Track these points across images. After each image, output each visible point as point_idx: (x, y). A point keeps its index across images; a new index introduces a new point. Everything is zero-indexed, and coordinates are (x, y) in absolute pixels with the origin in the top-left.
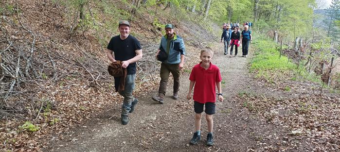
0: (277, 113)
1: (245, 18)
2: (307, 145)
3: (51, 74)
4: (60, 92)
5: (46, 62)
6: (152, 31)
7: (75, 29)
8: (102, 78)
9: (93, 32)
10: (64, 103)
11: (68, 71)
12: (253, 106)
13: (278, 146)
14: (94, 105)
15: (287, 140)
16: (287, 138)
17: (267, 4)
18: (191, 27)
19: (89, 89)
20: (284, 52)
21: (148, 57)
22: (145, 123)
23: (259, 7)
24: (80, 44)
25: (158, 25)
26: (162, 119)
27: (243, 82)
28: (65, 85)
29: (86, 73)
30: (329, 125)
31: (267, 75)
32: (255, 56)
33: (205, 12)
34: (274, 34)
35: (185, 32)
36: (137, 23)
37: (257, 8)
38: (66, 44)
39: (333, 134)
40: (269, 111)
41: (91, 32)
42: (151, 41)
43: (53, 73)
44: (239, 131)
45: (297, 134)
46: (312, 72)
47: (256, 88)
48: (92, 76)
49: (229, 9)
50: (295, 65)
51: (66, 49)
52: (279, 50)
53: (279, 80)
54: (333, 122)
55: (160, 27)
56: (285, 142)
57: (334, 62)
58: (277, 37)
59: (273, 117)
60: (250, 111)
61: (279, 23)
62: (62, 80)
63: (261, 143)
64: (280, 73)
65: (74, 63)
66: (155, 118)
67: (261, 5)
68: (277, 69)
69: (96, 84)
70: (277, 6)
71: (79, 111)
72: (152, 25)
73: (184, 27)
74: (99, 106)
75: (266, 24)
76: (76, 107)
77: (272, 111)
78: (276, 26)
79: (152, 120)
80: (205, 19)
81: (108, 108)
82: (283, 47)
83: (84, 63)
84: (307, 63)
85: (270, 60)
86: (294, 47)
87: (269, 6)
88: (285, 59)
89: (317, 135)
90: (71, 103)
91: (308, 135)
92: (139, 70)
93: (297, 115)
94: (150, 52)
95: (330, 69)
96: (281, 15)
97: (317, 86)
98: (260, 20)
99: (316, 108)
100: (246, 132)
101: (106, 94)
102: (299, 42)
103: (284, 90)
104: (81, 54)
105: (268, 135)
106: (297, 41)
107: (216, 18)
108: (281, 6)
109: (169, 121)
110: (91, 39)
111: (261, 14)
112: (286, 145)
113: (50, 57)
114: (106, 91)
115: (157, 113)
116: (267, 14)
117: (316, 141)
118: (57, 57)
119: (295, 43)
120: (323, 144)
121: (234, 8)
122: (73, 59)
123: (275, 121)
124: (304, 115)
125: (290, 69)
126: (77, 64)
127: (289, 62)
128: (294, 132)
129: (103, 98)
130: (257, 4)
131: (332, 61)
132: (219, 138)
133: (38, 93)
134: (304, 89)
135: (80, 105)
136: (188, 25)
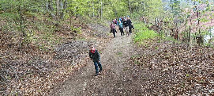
0: (153, 62)
1: (125, 13)
2: (172, 75)
3: (13, 75)
4: (22, 85)
5: (8, 69)
6: (71, 34)
7: (22, 44)
8: (47, 70)
9: (34, 43)
10: (26, 91)
11: (24, 71)
12: (140, 62)
13: (157, 80)
14: (46, 87)
15: (162, 75)
17: (135, 3)
18: (94, 26)
19: (40, 79)
20: (150, 28)
21: (73, 50)
22: (80, 89)
23: (131, 5)
24: (27, 53)
25: (74, 29)
26: (90, 85)
27: (132, 51)
28: (24, 80)
29: (36, 69)
30: (181, 61)
31: (144, 43)
32: (135, 34)
33: (100, 15)
34: (143, 19)
35: (91, 29)
36: (60, 31)
37: (130, 6)
38: (18, 55)
39: (184, 66)
40: (149, 63)
42: (72, 40)
44: (135, 78)
45: (166, 71)
46: (168, 35)
47: (139, 52)
48: (41, 70)
49: (114, 11)
50: (158, 34)
51: (19, 58)
52: (148, 27)
53: (151, 44)
54: (183, 59)
55: (75, 30)
56: (160, 77)
58: (145, 20)
59: (152, 65)
60: (139, 65)
61: (145, 12)
62: (22, 77)
63: (148, 81)
64: (151, 41)
65: (27, 65)
66: (86, 85)
67: (132, 4)
68: (148, 38)
69: (44, 74)
70: (141, 3)
71: (37, 94)
72: (70, 30)
73: (90, 27)
74: (49, 87)
75: (138, 14)
76: (35, 92)
77: (151, 62)
78: (143, 14)
79: (84, 86)
80: (101, 19)
81: (55, 87)
82: (150, 25)
83: (33, 64)
84: (165, 31)
85: (144, 34)
86: (156, 23)
87: (136, 4)
88: (152, 32)
89: (176, 68)
90: (31, 90)
91: (172, 70)
92: (69, 59)
93: (164, 61)
94: (73, 46)
95: (177, 31)
96: (144, 7)
97: (172, 42)
98: (134, 13)
99: (173, 54)
100: (139, 78)
101: (52, 79)
102: (158, 20)
103: (155, 49)
104: (29, 58)
105: (151, 76)
106: (156, 20)
107: (108, 18)
108: (143, 2)
109: (94, 84)
110: (33, 48)
111: (133, 9)
112: (161, 78)
113: (10, 65)
114: (52, 77)
115: (86, 82)
116: (137, 8)
117: (176, 72)
118: (14, 64)
120: (180, 72)
121: (117, 9)
122: (25, 63)
123: (153, 67)
124: (168, 60)
125: (155, 37)
126: (29, 65)
127: (155, 33)
128: (164, 70)
129: (50, 82)
130: (130, 4)
132: (125, 85)
133: (8, 89)
134: (166, 46)
135: (37, 90)
136: (92, 25)
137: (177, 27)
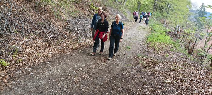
0: (158, 69)
1: (148, 10)
2: (173, 90)
3: (20, 30)
4: (25, 43)
5: (18, 22)
6: (89, 11)
7: (39, 4)
8: (53, 37)
9: (51, 7)
10: (27, 50)
11: (32, 30)
12: (145, 64)
13: (156, 89)
14: (46, 53)
15: (162, 85)
16: (162, 84)
17: (162, 2)
18: (114, 11)
19: (44, 43)
20: (168, 33)
21: (85, 27)
22: (77, 68)
24: (42, 14)
25: (93, 7)
26: (88, 67)
27: (141, 49)
28: (29, 38)
29: (44, 33)
30: (188, 79)
31: (156, 46)
32: (150, 34)
33: (123, 3)
34: (164, 21)
35: (110, 14)
36: (80, 5)
37: (156, 4)
38: (32, 13)
39: (189, 85)
40: (154, 68)
41: (49, 7)
42: (88, 17)
43: (22, 30)
44: (134, 78)
45: (168, 83)
46: (183, 47)
47: (148, 53)
48: (47, 35)
49: (139, 3)
50: (174, 42)
51: (32, 16)
52: (165, 32)
53: (163, 50)
54: (190, 78)
55: (94, 9)
56: (160, 87)
57: (196, 42)
58: (165, 24)
59: (156, 71)
60: (143, 66)
61: (168, 15)
62: (27, 35)
63: (146, 86)
64: (164, 46)
65: (36, 25)
66: (84, 65)
67: (158, 3)
68: (162, 43)
69: (49, 40)
70: (168, 4)
71: (36, 56)
72: (90, 7)
73: (110, 11)
74: (50, 54)
75: (160, 15)
76: (35, 54)
77: (156, 68)
78: (166, 17)
79: (82, 66)
80: (123, 7)
81: (55, 56)
82: (168, 30)
83: (43, 26)
84: (181, 41)
85: (159, 37)
86: (175, 31)
87: (163, 4)
88: (168, 37)
89: (180, 84)
90: (32, 51)
91: (175, 84)
92: (78, 34)
93: (170, 72)
94: (86, 24)
95: (194, 46)
96: (170, 10)
97: (184, 55)
98: (157, 12)
99: (182, 68)
100: (138, 79)
101: (55, 47)
102: (178, 28)
103: (165, 56)
104: (41, 20)
105: (151, 82)
106: (177, 27)
107: (130, 8)
108: (171, 5)
109: (93, 68)
110: (49, 11)
111: (158, 8)
112: (161, 89)
113: (21, 20)
114: (55, 45)
115: (86, 62)
116: (161, 9)
117: (179, 88)
118: (26, 20)
119: (176, 28)
120: (182, 90)
121: (142, 2)
122: (36, 23)
123: (156, 74)
124: (174, 72)
125: (170, 44)
126: (39, 26)
127: (170, 40)
128: (167, 81)
129: (53, 49)
130: (156, 2)
131: (196, 41)
132: (122, 81)
133: (11, 42)
134: (177, 57)
135: (37, 52)
136: (112, 10)
137: (195, 42)
